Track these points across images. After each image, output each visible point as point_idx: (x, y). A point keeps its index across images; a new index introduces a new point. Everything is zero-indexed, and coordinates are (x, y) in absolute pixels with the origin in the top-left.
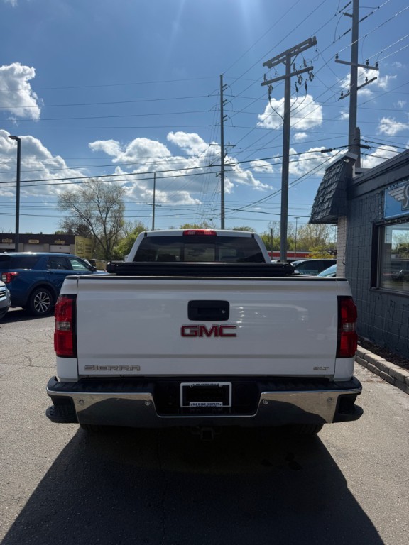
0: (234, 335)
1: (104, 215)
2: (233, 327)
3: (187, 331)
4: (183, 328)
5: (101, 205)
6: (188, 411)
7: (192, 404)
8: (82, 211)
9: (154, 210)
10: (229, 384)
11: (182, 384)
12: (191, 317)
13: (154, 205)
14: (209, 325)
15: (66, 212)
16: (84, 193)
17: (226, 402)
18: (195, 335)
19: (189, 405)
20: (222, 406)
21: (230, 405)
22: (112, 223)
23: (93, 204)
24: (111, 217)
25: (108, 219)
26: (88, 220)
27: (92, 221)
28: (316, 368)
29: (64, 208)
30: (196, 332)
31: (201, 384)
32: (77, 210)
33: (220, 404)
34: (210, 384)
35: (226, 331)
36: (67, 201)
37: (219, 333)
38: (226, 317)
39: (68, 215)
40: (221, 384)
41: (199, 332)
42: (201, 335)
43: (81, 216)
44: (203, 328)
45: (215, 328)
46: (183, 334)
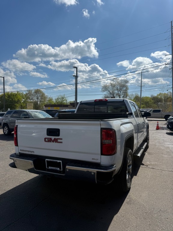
0: (61, 142)
1: (119, 92)
2: (61, 139)
3: (47, 140)
4: (45, 139)
5: (118, 88)
6: (49, 170)
7: (50, 168)
8: (111, 91)
9: (141, 88)
10: (61, 161)
11: (46, 160)
12: (48, 135)
13: (141, 86)
14: (53, 138)
15: (105, 92)
16: (112, 84)
17: (60, 169)
18: (49, 142)
19: (48, 168)
20: (59, 170)
21: (62, 170)
22: (123, 96)
23: (115, 88)
24: (122, 93)
25: (121, 94)
26: (113, 95)
27: (115, 95)
28: (93, 159)
29: (104, 91)
30: (49, 140)
31: (52, 160)
32: (109, 91)
33: (58, 169)
34: (55, 160)
35: (59, 141)
36: (105, 88)
37: (56, 141)
38: (59, 135)
39: (106, 94)
40: (58, 161)
41: (50, 140)
42: (51, 142)
43: (111, 94)
44: (51, 139)
45: (55, 139)
46: (45, 141)
